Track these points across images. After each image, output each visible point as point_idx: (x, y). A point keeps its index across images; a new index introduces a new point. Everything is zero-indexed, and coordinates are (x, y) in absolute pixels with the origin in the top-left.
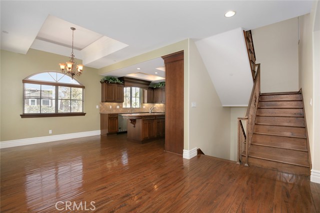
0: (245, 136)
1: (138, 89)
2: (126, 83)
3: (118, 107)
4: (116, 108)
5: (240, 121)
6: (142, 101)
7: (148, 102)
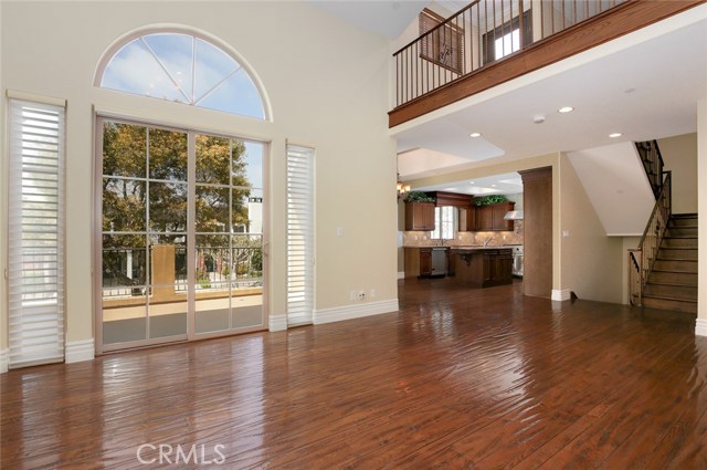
0: (637, 267)
1: (450, 208)
2: (439, 201)
3: (425, 238)
4: (422, 240)
5: (631, 254)
6: (457, 228)
7: (468, 230)
